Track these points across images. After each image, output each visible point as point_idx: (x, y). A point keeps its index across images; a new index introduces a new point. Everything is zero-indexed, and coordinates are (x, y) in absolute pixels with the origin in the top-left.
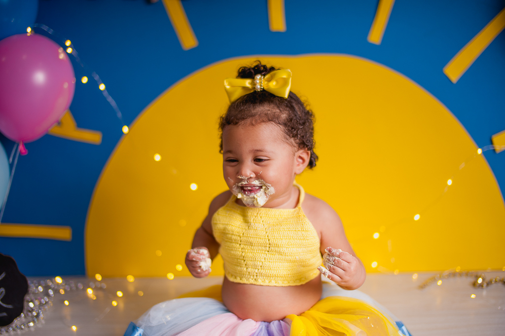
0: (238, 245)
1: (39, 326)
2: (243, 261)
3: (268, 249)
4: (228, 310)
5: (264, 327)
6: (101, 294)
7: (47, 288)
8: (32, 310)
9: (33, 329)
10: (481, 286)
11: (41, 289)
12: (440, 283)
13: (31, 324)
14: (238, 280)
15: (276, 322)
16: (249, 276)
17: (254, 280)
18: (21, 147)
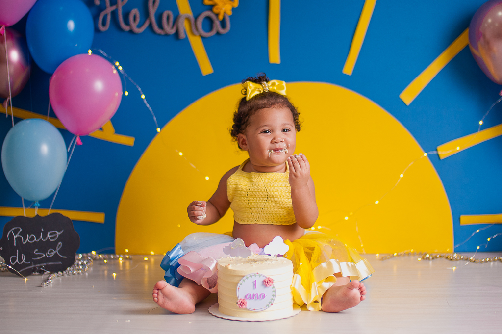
2: (249, 209)
3: (266, 199)
14: (246, 222)
16: (253, 219)
17: (257, 221)
18: (78, 140)
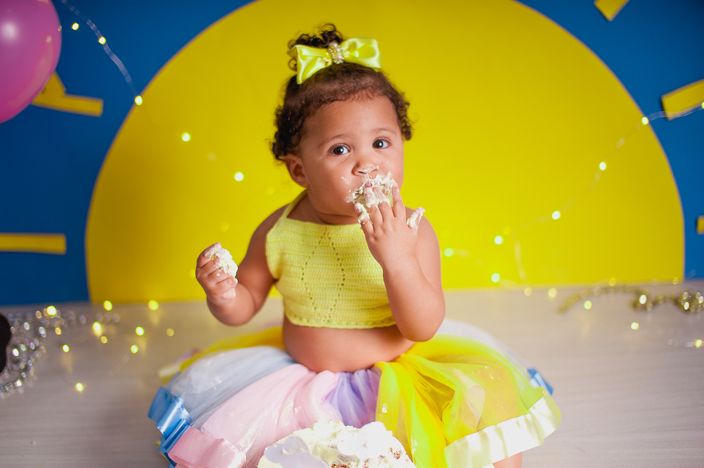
0: (300, 280)
1: (30, 384)
2: (309, 299)
3: (342, 282)
4: (295, 361)
5: (345, 379)
6: (112, 330)
7: (36, 324)
8: (16, 361)
9: (21, 391)
10: (644, 307)
11: (27, 326)
12: (588, 305)
13: (19, 383)
14: (304, 323)
15: (362, 372)
16: (319, 318)
17: (326, 322)
